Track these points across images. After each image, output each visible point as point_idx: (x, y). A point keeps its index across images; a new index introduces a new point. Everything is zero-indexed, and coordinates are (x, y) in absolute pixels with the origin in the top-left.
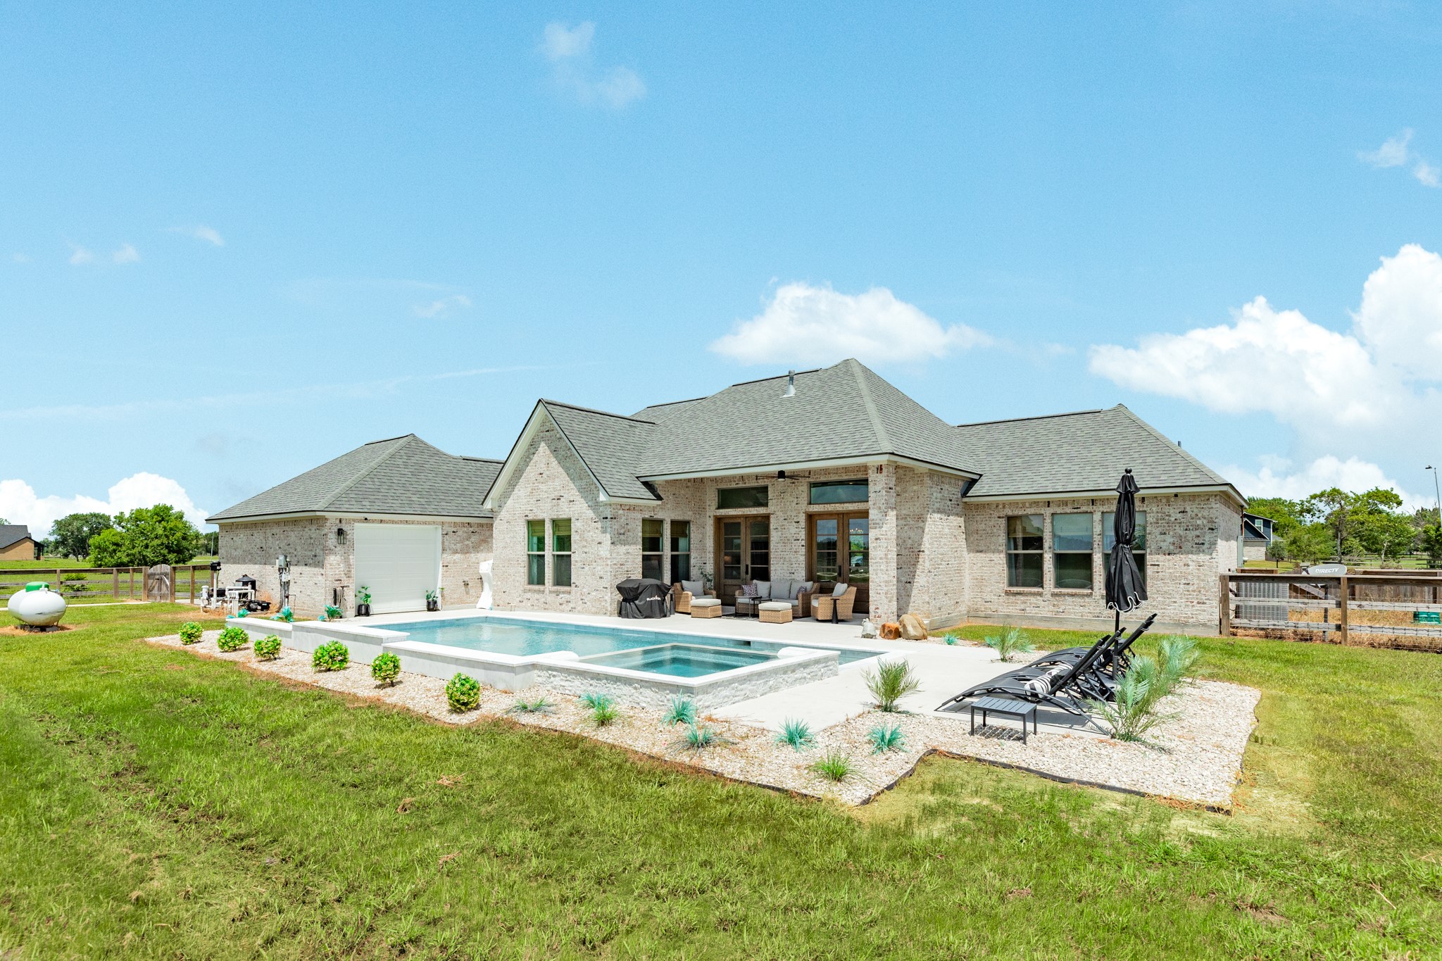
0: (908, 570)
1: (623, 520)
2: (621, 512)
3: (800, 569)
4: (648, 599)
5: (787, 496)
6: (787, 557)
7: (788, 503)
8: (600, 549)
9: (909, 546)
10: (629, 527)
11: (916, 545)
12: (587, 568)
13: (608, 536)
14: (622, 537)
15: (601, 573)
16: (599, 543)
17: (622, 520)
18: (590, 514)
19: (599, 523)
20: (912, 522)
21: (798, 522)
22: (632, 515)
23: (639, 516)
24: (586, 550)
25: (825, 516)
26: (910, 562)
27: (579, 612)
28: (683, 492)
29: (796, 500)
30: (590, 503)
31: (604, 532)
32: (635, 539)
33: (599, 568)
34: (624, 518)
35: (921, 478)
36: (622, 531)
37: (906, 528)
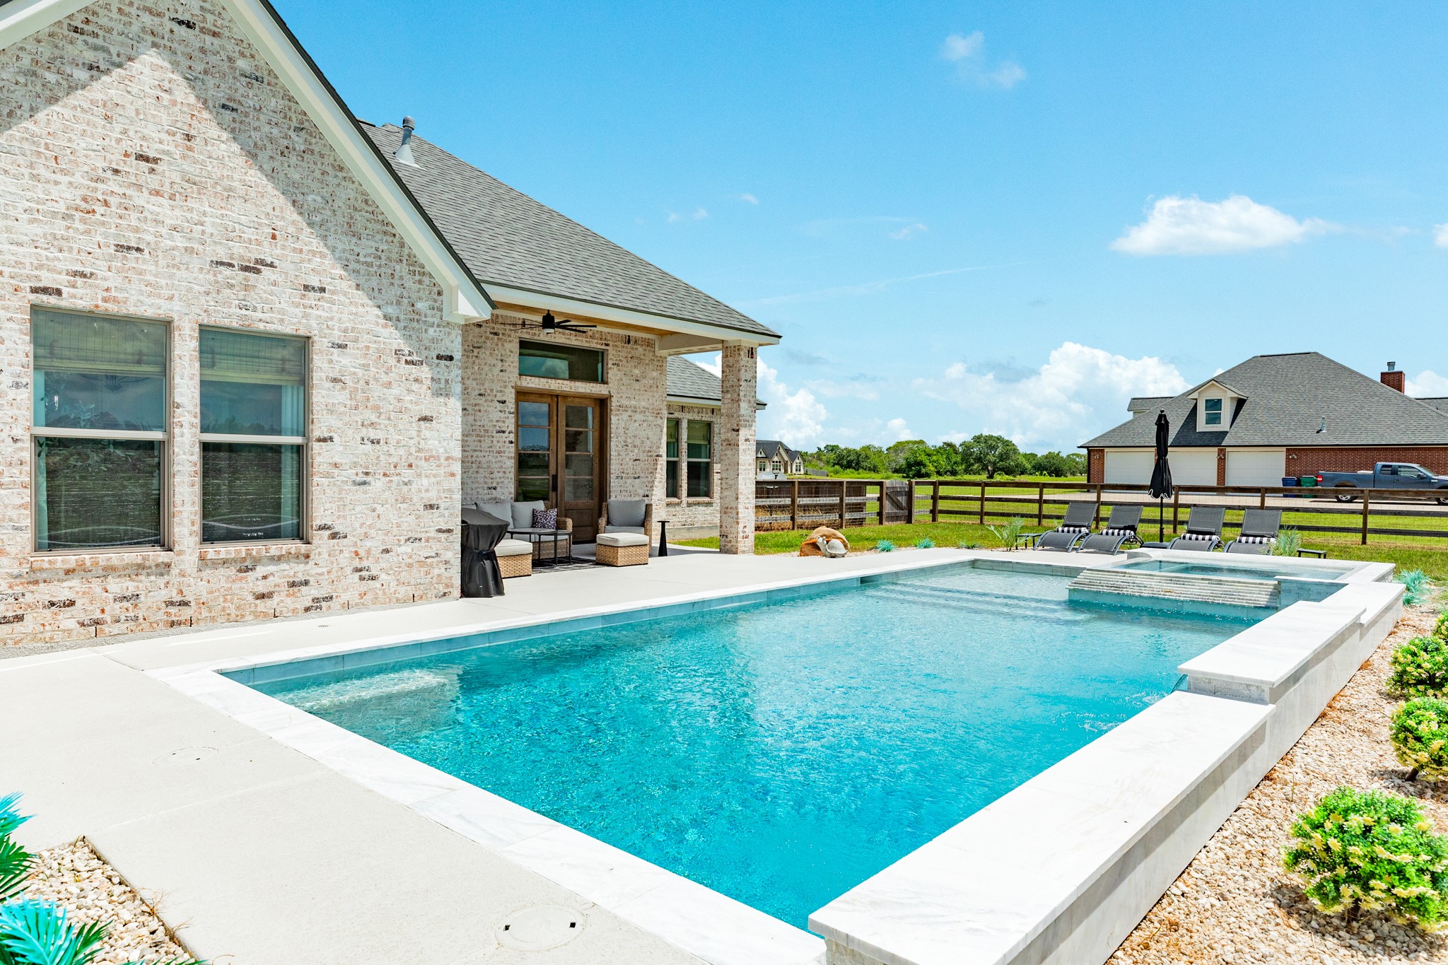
0: (645, 480)
3: (506, 481)
5: (485, 354)
6: (483, 460)
7: (486, 368)
8: (426, 433)
9: (647, 449)
11: (655, 448)
12: (378, 484)
13: (455, 404)
15: (432, 497)
16: (425, 419)
18: (393, 338)
19: (425, 368)
20: (650, 418)
21: (504, 402)
24: (373, 434)
25: (532, 397)
26: (647, 469)
27: (347, 606)
29: (500, 364)
30: (390, 310)
31: (441, 390)
33: (425, 481)
35: (661, 364)
37: (645, 424)
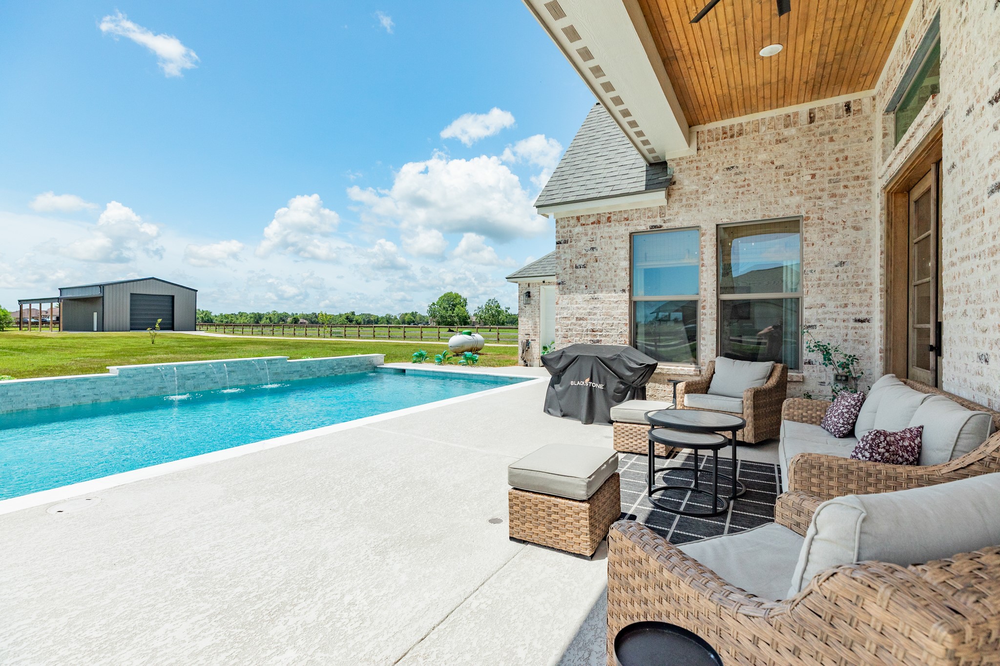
1: (583, 244)
2: (579, 229)
4: (572, 383)
10: (596, 253)
14: (581, 272)
17: (580, 244)
22: (604, 230)
23: (623, 230)
28: (763, 156)
32: (611, 275)
34: (584, 239)
36: (581, 262)
